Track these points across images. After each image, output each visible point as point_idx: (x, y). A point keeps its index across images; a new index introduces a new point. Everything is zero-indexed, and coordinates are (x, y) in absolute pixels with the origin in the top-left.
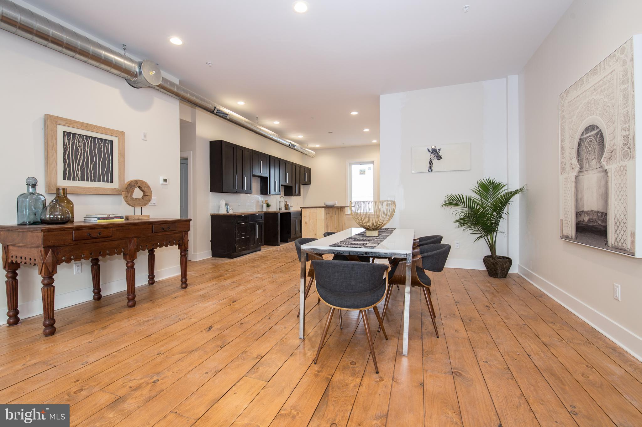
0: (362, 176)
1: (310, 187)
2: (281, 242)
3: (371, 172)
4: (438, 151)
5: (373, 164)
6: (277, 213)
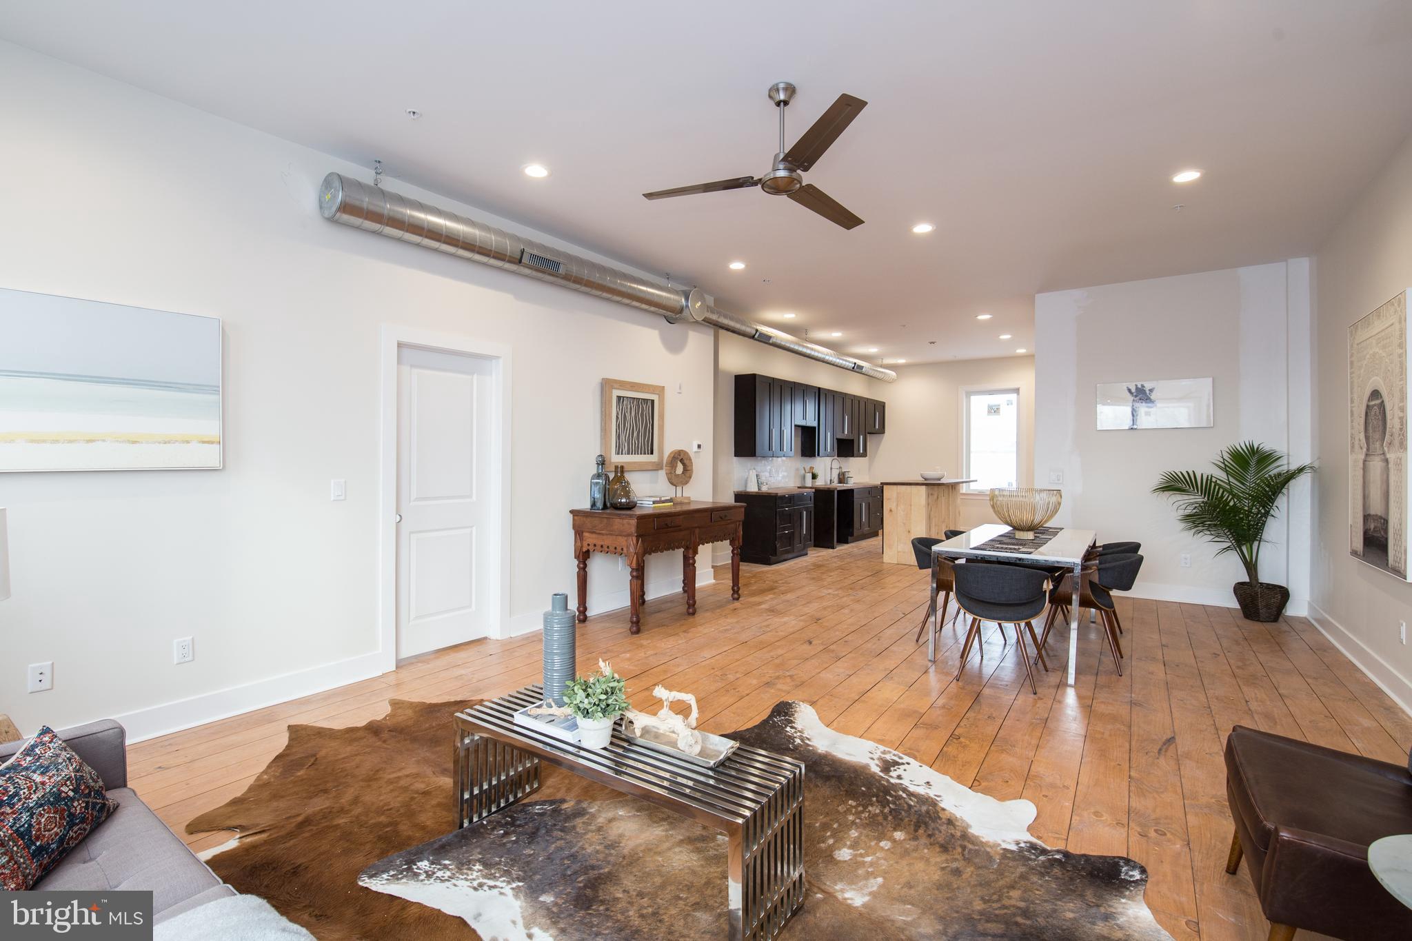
0: (994, 417)
1: (884, 438)
2: (837, 542)
3: (1014, 408)
4: (1148, 392)
5: (1017, 393)
6: (831, 489)
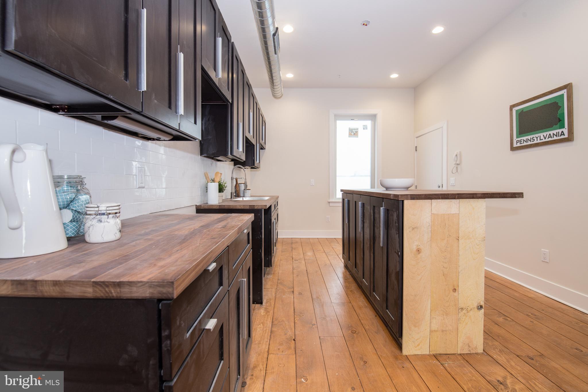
0: (354, 139)
5: (372, 120)
6: (256, 208)
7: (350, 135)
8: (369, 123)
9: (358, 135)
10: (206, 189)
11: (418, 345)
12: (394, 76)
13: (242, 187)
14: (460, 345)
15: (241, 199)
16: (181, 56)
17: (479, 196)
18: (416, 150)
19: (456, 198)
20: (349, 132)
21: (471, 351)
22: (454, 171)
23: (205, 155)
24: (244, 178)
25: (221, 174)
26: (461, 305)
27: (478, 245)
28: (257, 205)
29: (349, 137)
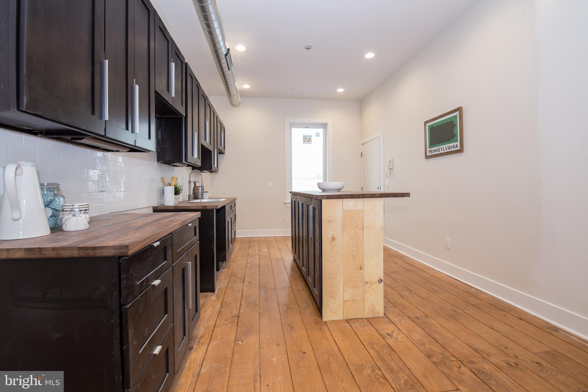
0: (307, 145)
3: (321, 140)
5: (323, 128)
6: (208, 208)
7: (304, 141)
8: (321, 131)
9: (311, 142)
10: (163, 192)
11: (334, 313)
12: (340, 90)
13: (200, 189)
14: (366, 311)
15: (199, 201)
16: (137, 87)
17: (378, 195)
18: (362, 156)
19: (361, 197)
20: (303, 139)
21: (375, 315)
22: (388, 175)
23: (162, 162)
24: (201, 182)
25: (177, 178)
26: (366, 280)
27: (378, 233)
28: (209, 206)
29: (303, 143)
